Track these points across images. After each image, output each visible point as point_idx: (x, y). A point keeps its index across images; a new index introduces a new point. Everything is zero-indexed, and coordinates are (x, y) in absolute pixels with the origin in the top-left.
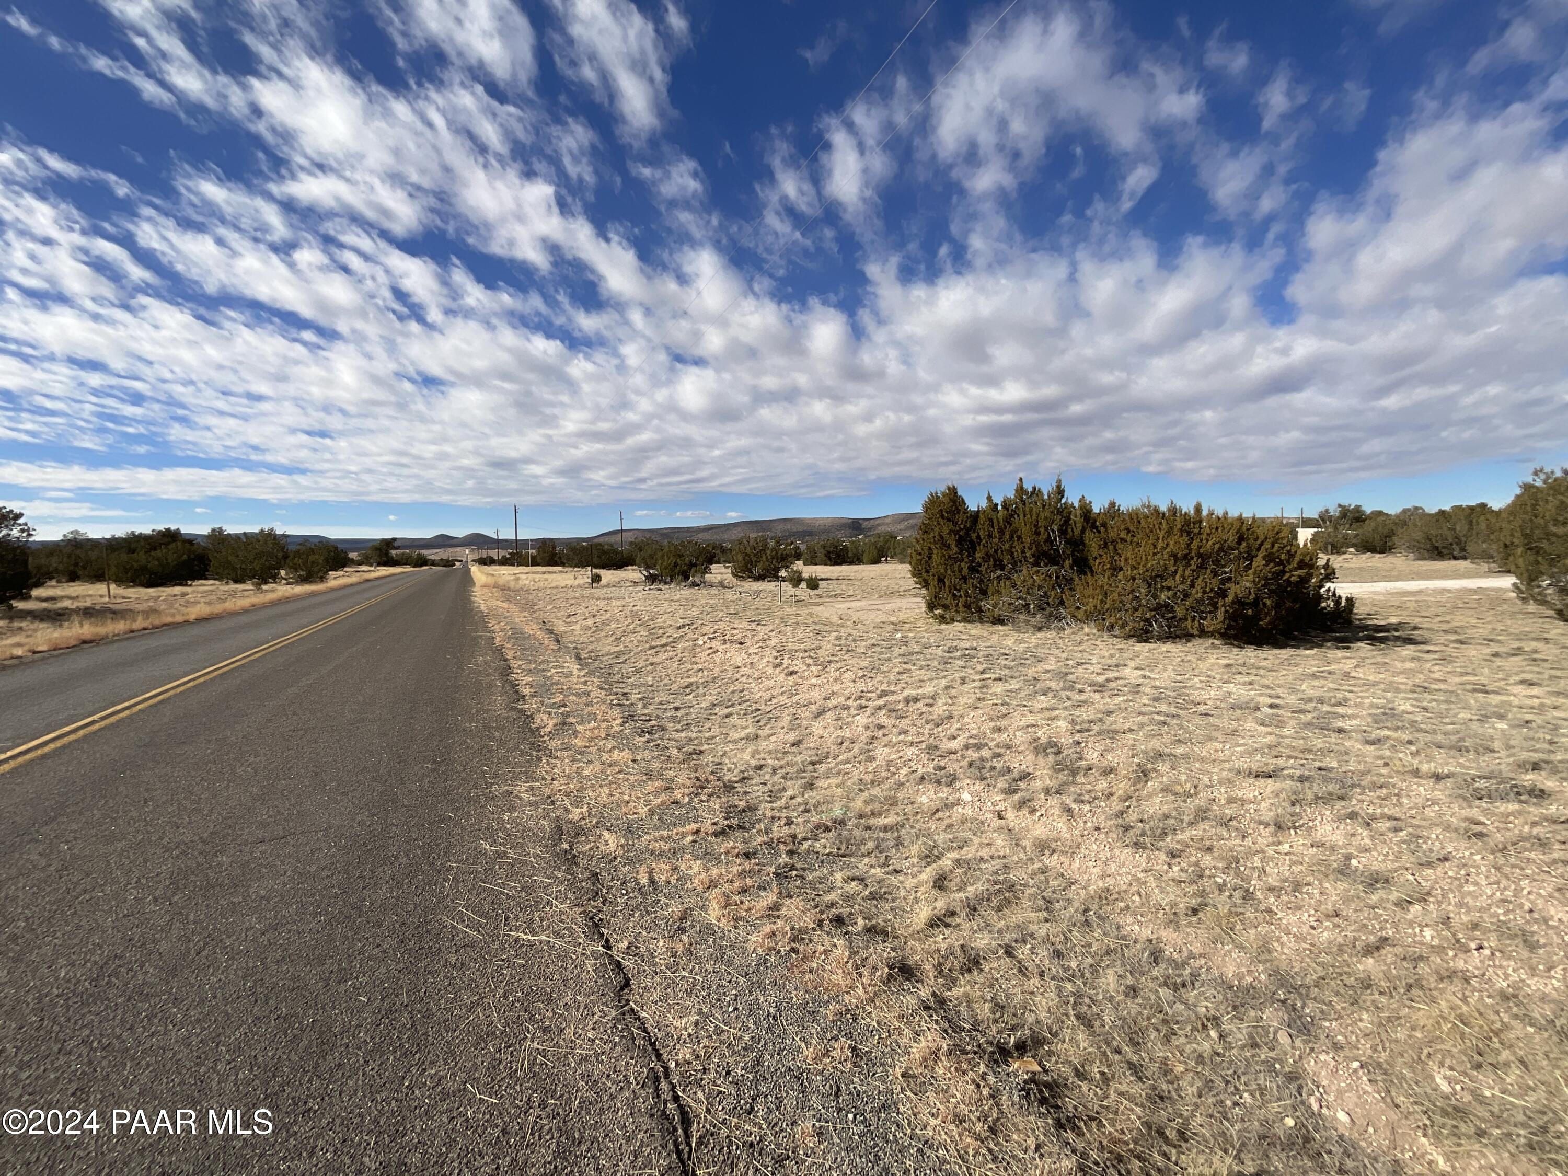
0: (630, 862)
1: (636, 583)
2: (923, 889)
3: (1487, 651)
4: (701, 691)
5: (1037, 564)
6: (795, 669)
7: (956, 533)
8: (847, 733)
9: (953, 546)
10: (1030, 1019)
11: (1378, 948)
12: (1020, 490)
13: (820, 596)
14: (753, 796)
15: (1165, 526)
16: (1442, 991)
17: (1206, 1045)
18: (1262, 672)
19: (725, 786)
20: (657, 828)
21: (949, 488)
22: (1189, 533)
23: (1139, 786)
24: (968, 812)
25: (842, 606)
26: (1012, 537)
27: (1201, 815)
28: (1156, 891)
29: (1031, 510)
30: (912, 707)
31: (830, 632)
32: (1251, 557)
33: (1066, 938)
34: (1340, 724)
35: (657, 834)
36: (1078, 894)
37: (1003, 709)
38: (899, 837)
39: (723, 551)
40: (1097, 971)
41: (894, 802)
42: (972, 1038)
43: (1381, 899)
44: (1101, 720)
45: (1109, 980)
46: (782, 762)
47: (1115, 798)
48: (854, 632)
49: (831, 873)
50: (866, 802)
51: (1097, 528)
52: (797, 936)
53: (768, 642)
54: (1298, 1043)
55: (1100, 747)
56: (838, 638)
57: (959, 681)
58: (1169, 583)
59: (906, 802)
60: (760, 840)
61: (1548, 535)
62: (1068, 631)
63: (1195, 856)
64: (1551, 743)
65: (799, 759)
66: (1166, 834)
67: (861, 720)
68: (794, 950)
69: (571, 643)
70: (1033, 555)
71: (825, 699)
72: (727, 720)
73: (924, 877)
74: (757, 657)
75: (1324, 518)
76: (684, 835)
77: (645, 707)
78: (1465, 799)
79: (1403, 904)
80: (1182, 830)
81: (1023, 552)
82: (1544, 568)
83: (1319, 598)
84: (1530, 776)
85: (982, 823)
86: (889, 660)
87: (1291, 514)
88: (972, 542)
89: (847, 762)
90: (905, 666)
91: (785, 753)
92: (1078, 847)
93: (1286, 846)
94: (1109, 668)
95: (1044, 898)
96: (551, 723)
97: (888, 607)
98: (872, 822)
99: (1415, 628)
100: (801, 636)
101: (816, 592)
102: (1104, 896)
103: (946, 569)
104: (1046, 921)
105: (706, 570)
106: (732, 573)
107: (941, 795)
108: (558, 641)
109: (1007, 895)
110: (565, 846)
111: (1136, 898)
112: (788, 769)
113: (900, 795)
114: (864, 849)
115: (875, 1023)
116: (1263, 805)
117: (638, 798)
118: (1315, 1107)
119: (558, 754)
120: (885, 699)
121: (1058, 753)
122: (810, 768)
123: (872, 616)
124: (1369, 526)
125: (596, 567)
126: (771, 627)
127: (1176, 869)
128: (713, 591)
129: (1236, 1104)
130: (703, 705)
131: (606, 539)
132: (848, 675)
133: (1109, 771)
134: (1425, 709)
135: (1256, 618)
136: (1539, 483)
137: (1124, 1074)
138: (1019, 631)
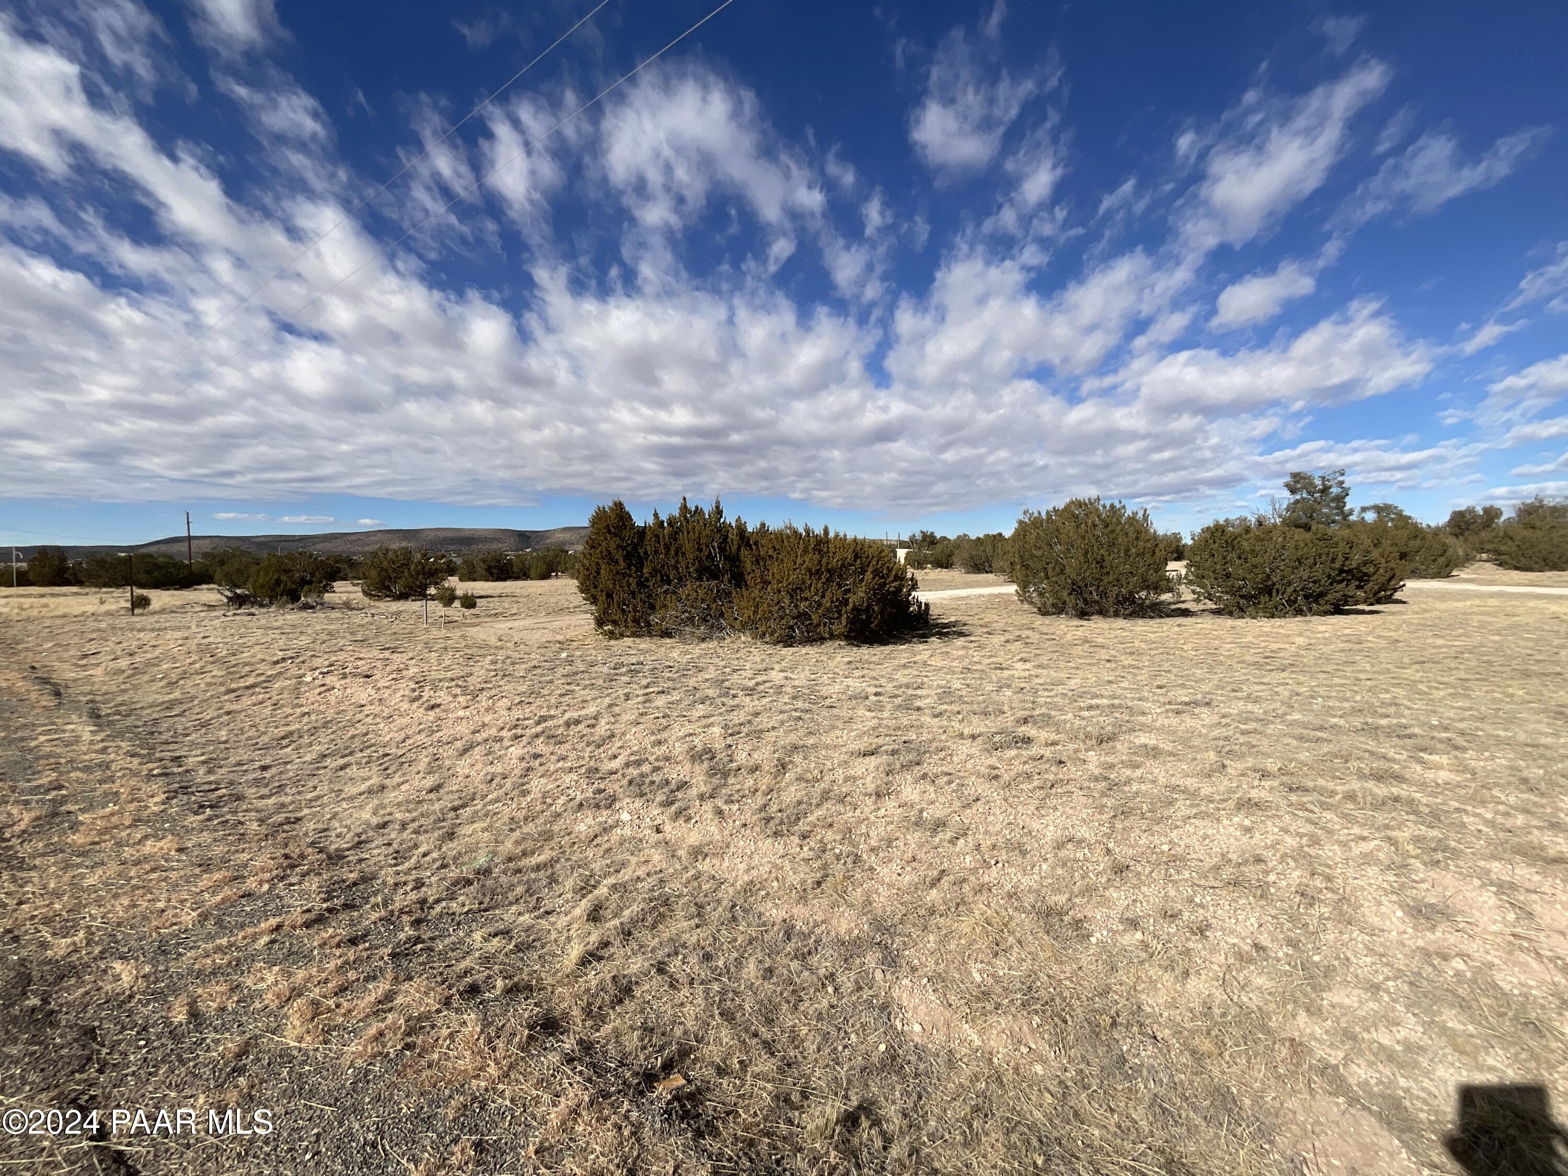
0: (160, 996)
1: (211, 607)
2: (575, 926)
3: (1003, 639)
4: (306, 740)
5: (699, 579)
6: (438, 701)
7: (623, 548)
8: (498, 768)
9: (621, 561)
10: (678, 1031)
11: (939, 880)
12: (684, 508)
13: (477, 616)
14: (371, 862)
15: (802, 546)
16: (975, 902)
17: (825, 1003)
18: (872, 666)
19: (330, 857)
20: (210, 937)
21: (615, 504)
22: (820, 551)
23: (779, 779)
24: (627, 832)
25: (502, 626)
26: (677, 554)
27: (825, 796)
28: (791, 873)
29: (694, 529)
30: (574, 729)
31: (484, 656)
32: (863, 571)
33: (715, 939)
34: (918, 703)
35: (210, 946)
36: (727, 892)
37: (664, 722)
38: (553, 874)
39: (352, 564)
40: (741, 963)
41: (547, 836)
42: (617, 1076)
43: (941, 840)
44: (749, 722)
45: (751, 970)
46: (415, 814)
47: (759, 793)
48: (514, 655)
49: (468, 935)
50: (517, 843)
51: (750, 546)
52: (415, 1025)
53: (404, 673)
54: (888, 976)
55: (748, 747)
56: (494, 662)
57: (623, 697)
58: (806, 594)
59: (562, 833)
60: (374, 916)
61: (1032, 556)
62: (728, 640)
63: (820, 833)
64: (1033, 703)
65: (437, 806)
66: (799, 819)
67: (516, 751)
68: (408, 1047)
69: (84, 694)
70: (696, 570)
71: (473, 733)
72: (341, 773)
73: (578, 912)
74: (388, 692)
75: (913, 540)
76: (255, 938)
77: (210, 772)
78: (988, 751)
79: (953, 841)
80: (812, 813)
81: (687, 567)
82: (1031, 578)
83: (909, 604)
84: (1023, 728)
85: (641, 840)
86: (551, 682)
87: (893, 537)
88: (639, 557)
89: (497, 800)
90: (568, 687)
91: (420, 802)
92: (728, 847)
93: (883, 810)
94: (758, 672)
95: (696, 904)
96: (27, 817)
97: (556, 624)
98: (522, 863)
99: (965, 625)
100: (448, 663)
101: (472, 611)
102: (750, 889)
103: (614, 584)
104: (698, 926)
105: (327, 589)
106: (364, 591)
107: (600, 819)
108: (58, 694)
109: (662, 910)
110: (34, 1001)
111: (775, 884)
112: (422, 821)
113: (556, 828)
114: (511, 896)
115: (508, 1103)
116: (868, 779)
117: (182, 902)
118: (899, 1027)
119: (37, 862)
120: (543, 725)
121: (713, 758)
122: (452, 814)
123: (537, 635)
124: (939, 547)
125: (142, 586)
126: (410, 655)
127: (805, 849)
128: (335, 614)
129: (845, 1047)
130: (308, 758)
131: (164, 548)
132: (505, 702)
133: (756, 768)
134: (968, 685)
135: (869, 621)
136: (1027, 520)
137: (760, 1055)
138: (685, 643)
